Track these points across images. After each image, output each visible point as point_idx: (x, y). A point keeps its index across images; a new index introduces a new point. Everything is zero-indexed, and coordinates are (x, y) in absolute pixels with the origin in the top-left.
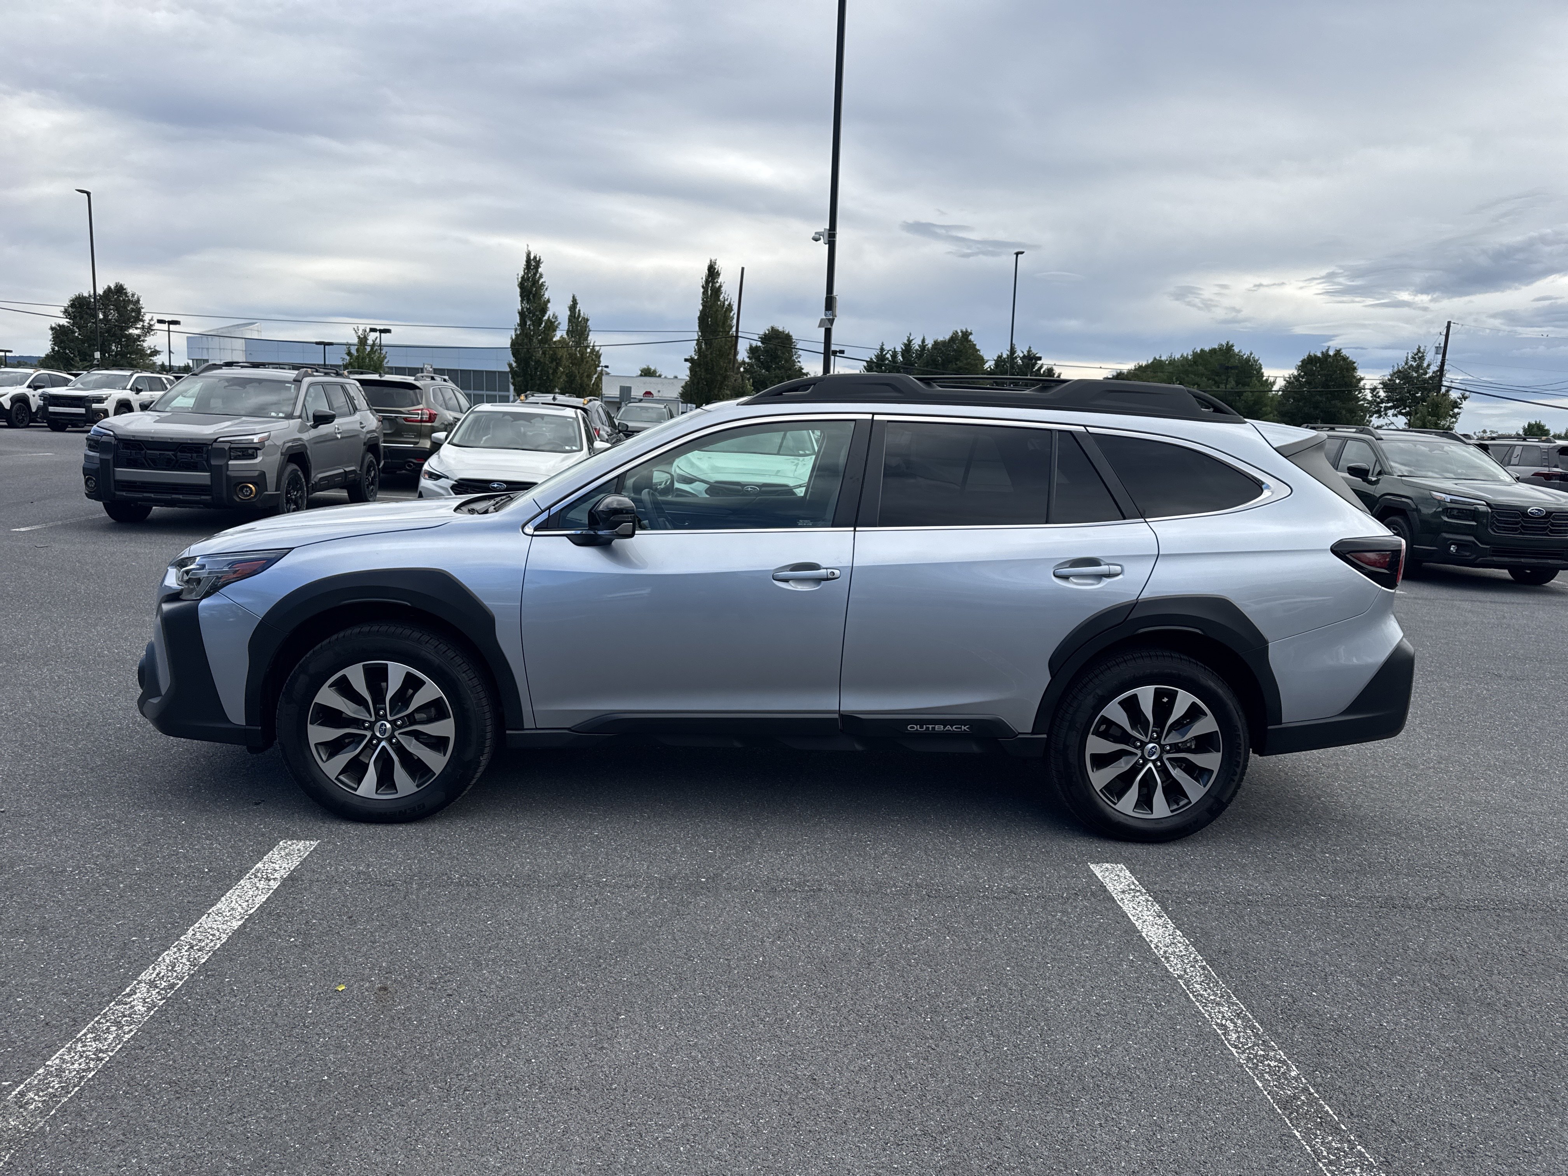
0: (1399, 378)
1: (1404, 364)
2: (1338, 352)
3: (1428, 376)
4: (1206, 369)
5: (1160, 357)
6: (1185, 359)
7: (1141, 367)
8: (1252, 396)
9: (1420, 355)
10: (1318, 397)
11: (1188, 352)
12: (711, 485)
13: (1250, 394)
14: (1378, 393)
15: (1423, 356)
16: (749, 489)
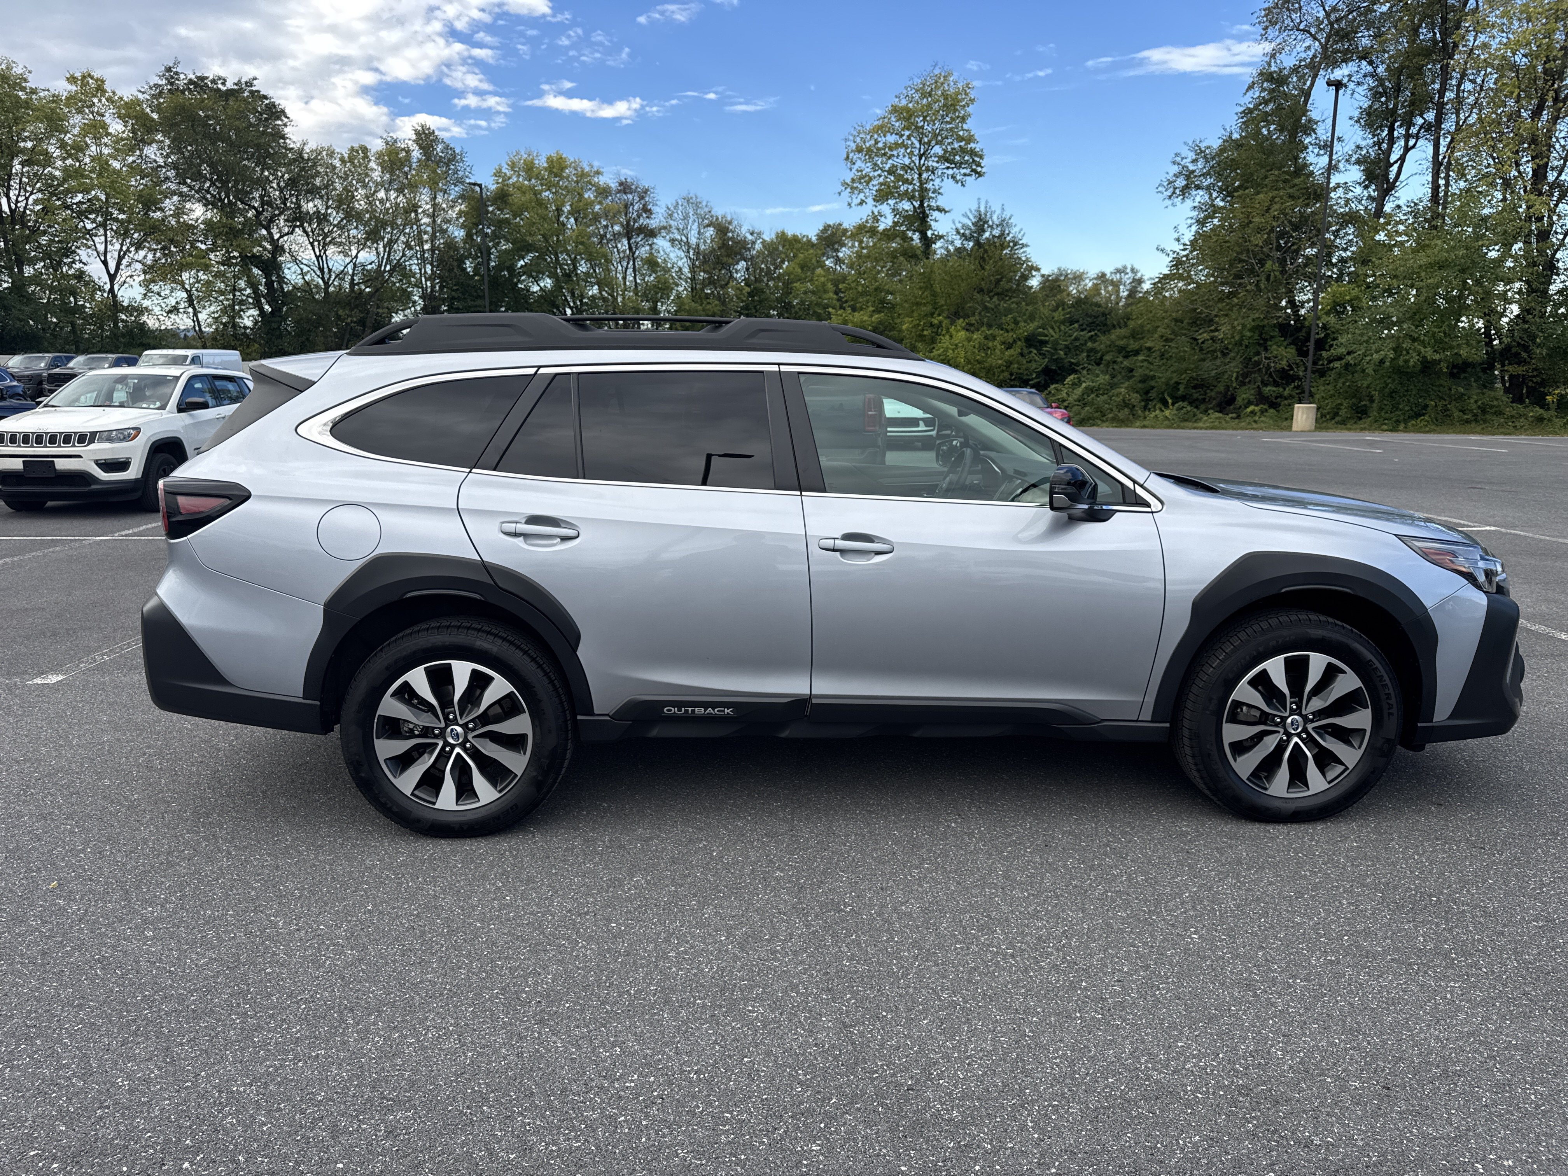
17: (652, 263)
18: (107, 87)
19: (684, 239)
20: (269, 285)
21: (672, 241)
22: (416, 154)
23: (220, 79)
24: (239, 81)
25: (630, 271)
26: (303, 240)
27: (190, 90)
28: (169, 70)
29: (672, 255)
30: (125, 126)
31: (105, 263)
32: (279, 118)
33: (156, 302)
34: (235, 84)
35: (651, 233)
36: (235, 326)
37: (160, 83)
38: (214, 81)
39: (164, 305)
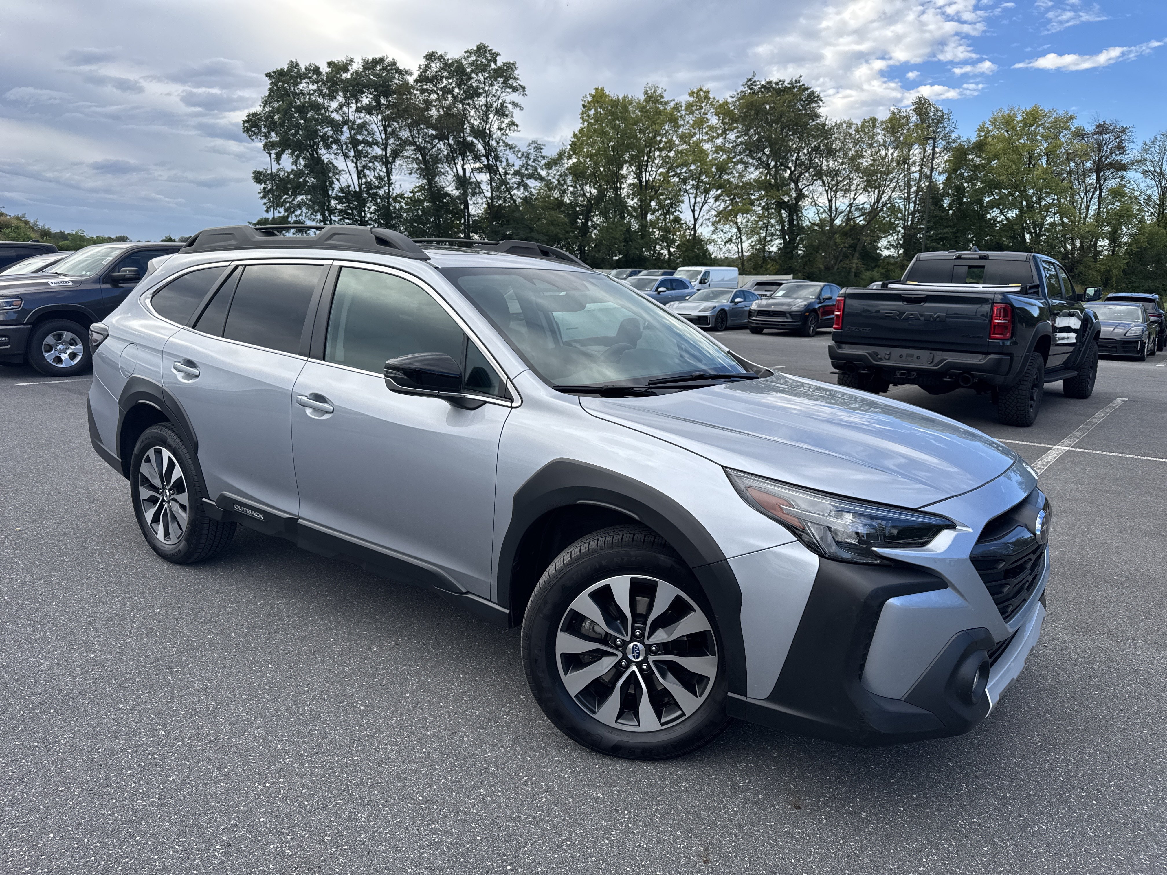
17: (1118, 193)
18: (711, 95)
19: (1158, 170)
20: (791, 221)
21: (1145, 173)
22: (914, 118)
23: (780, 81)
24: (791, 81)
25: (1095, 200)
26: (821, 189)
27: (762, 92)
28: (750, 80)
29: (1142, 186)
30: (719, 120)
31: (693, 211)
32: (816, 102)
33: (719, 236)
34: (789, 84)
35: (1123, 167)
36: (764, 251)
37: (744, 90)
38: (777, 84)
39: (723, 238)
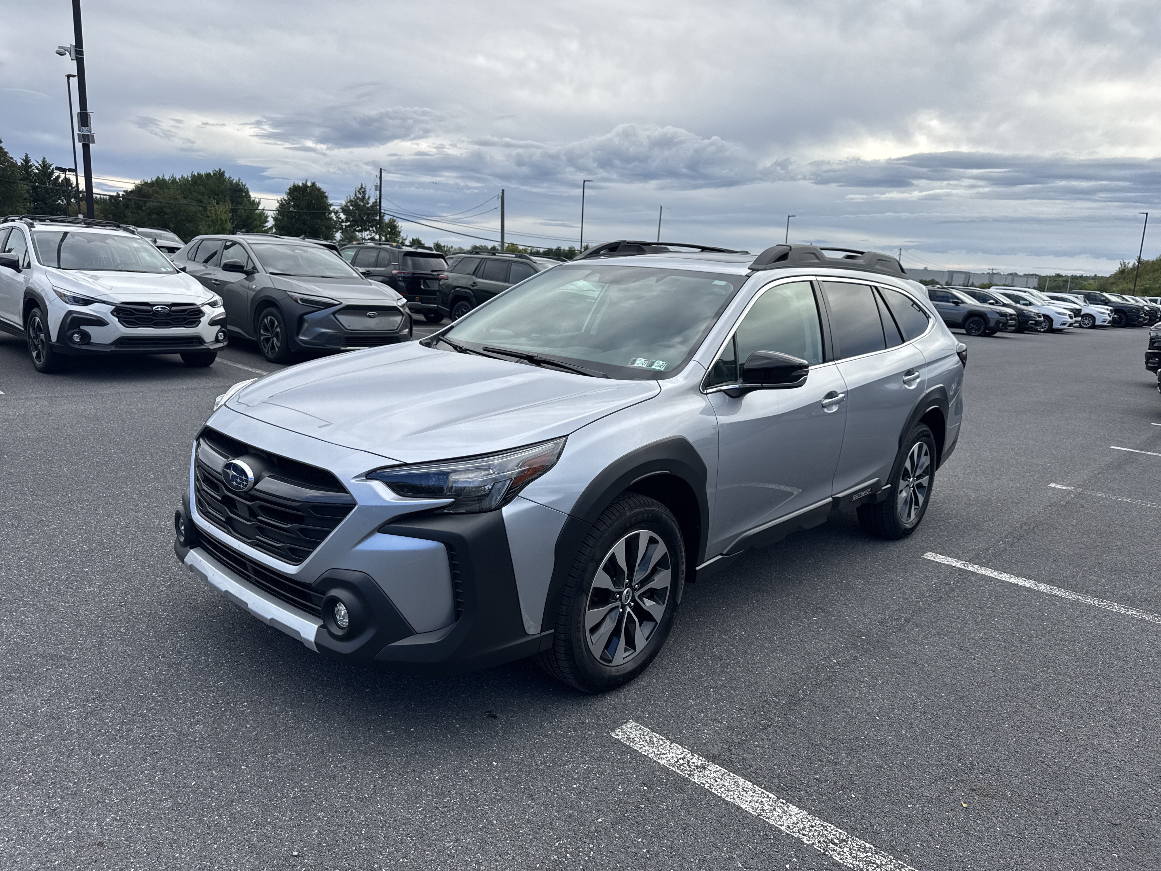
0: (352, 205)
1: (354, 196)
2: (313, 184)
3: (369, 205)
4: (205, 188)
5: (163, 176)
6: (185, 180)
7: (146, 184)
8: (245, 212)
9: (363, 190)
10: (305, 216)
11: (187, 174)
12: (117, 306)
13: (243, 211)
14: (339, 215)
15: (365, 191)
16: (160, 309)
